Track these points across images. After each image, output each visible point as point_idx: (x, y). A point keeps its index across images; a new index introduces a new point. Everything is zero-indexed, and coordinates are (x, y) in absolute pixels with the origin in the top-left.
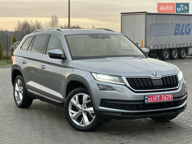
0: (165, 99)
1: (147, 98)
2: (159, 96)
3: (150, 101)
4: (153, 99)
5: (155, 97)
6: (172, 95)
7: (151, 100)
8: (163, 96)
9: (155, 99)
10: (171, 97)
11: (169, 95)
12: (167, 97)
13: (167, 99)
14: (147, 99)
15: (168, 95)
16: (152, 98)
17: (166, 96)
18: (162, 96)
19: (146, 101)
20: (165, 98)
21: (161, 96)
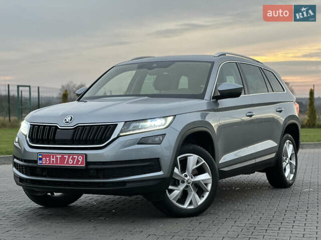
0: (71, 163)
1: (40, 157)
2: (60, 156)
3: (46, 163)
4: (50, 160)
5: (53, 158)
6: (83, 157)
7: (46, 161)
8: (67, 157)
9: (53, 161)
10: (81, 160)
11: (78, 156)
12: (73, 159)
13: (73, 162)
14: (41, 159)
15: (76, 157)
16: (48, 159)
17: (73, 157)
18: (65, 156)
19: (39, 162)
20: (70, 160)
21: (63, 156)
